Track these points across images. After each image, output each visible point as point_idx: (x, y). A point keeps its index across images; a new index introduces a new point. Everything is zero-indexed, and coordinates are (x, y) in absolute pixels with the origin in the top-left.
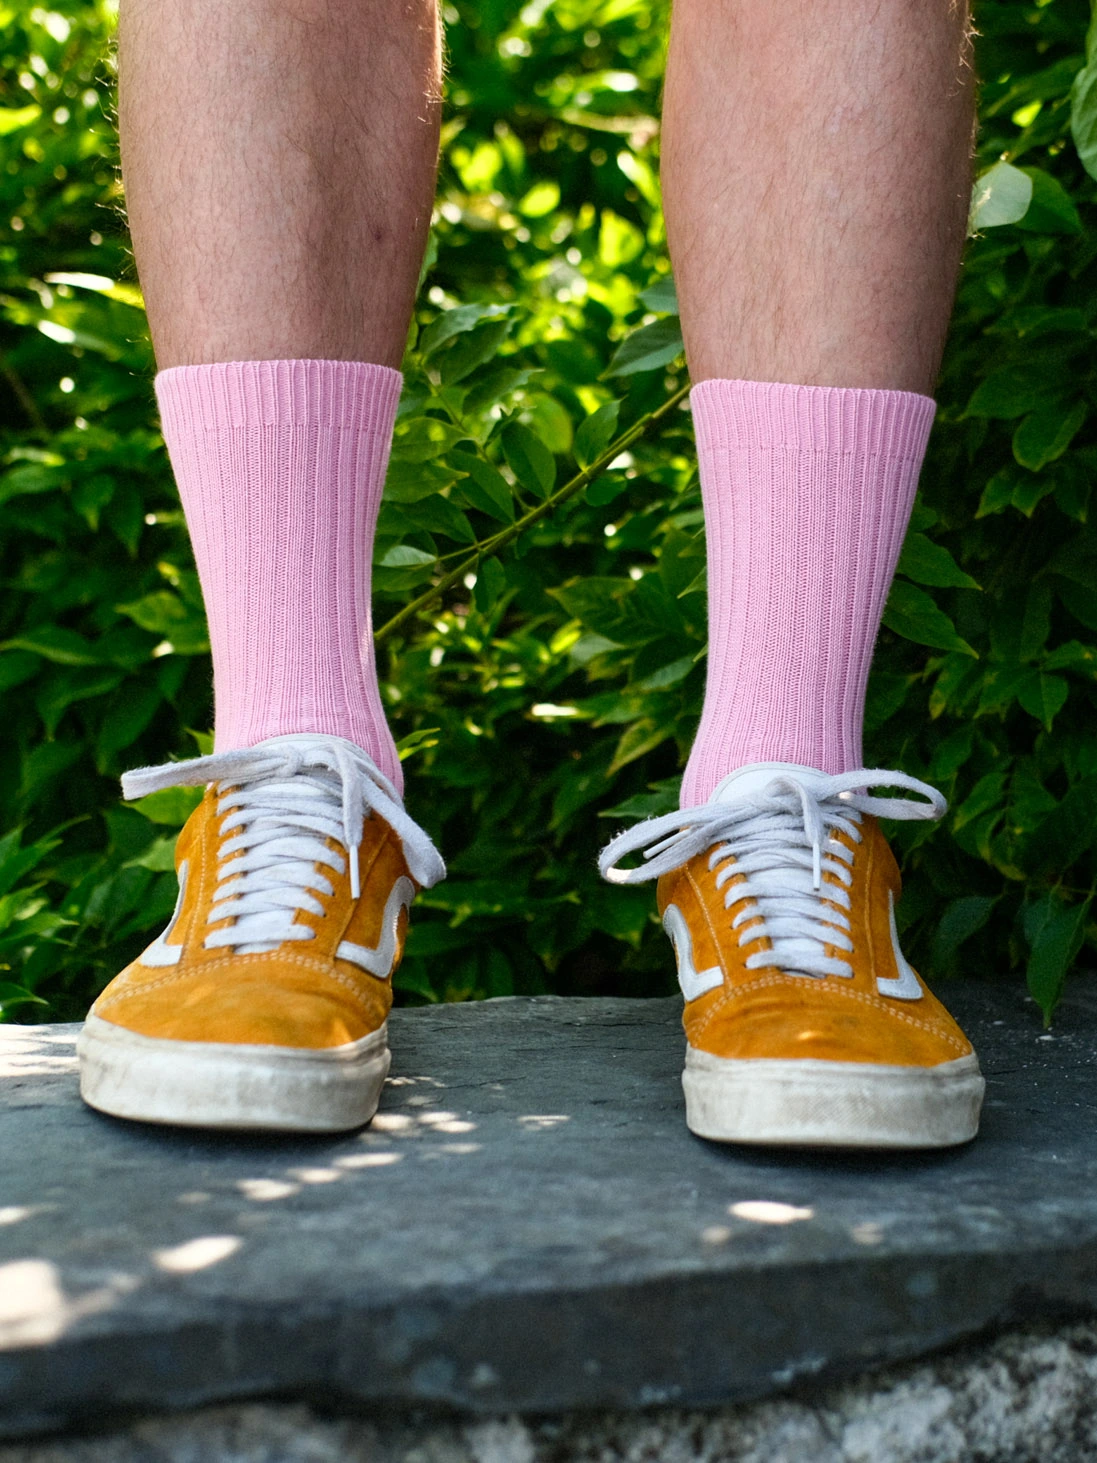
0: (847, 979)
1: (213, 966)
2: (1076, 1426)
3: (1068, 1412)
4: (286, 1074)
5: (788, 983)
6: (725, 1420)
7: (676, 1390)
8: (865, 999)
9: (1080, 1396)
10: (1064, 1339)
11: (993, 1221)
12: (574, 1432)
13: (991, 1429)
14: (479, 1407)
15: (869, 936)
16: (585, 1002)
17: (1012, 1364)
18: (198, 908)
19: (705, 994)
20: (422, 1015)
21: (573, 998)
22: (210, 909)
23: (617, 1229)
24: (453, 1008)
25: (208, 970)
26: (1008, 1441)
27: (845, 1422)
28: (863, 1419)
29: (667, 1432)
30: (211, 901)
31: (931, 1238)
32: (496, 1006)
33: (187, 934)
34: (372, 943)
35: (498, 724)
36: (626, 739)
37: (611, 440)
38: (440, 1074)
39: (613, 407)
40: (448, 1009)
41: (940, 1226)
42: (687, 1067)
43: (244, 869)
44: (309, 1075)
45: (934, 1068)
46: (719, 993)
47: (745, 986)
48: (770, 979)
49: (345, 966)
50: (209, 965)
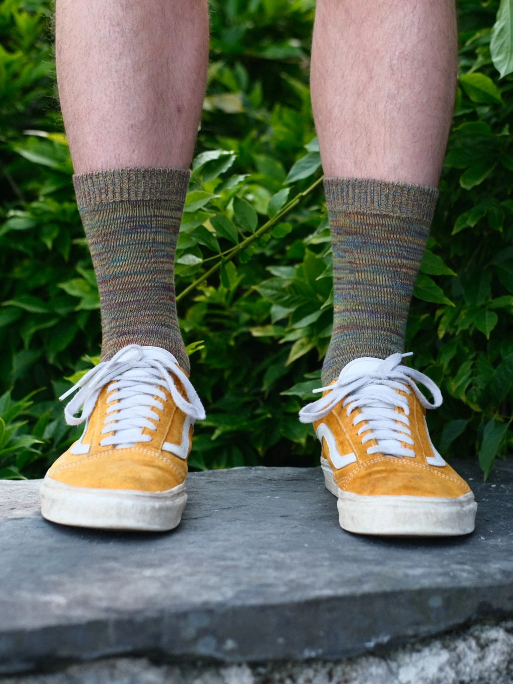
0: (413, 458)
1: (104, 454)
2: (507, 668)
3: (504, 661)
4: (140, 503)
5: (387, 460)
6: (343, 665)
7: (320, 651)
8: (423, 467)
9: (509, 654)
10: (501, 627)
11: (469, 572)
12: (272, 672)
13: (468, 669)
14: (228, 659)
15: (419, 437)
16: (277, 470)
17: (478, 639)
18: (97, 427)
19: (347, 465)
20: (201, 476)
21: (272, 468)
22: (103, 427)
23: (292, 576)
24: (216, 473)
25: (103, 456)
26: (475, 675)
27: (399, 666)
28: (407, 664)
29: (316, 671)
30: (103, 424)
31: (439, 580)
32: (236, 471)
33: (92, 439)
34: (178, 443)
35: (236, 339)
36: (294, 348)
37: (284, 205)
38: (210, 503)
39: (287, 191)
40: (214, 473)
41: (443, 574)
42: (339, 499)
43: (118, 409)
44: (150, 504)
45: (458, 498)
46: (355, 465)
47: (367, 462)
48: (379, 458)
49: (166, 454)
50: (102, 453)
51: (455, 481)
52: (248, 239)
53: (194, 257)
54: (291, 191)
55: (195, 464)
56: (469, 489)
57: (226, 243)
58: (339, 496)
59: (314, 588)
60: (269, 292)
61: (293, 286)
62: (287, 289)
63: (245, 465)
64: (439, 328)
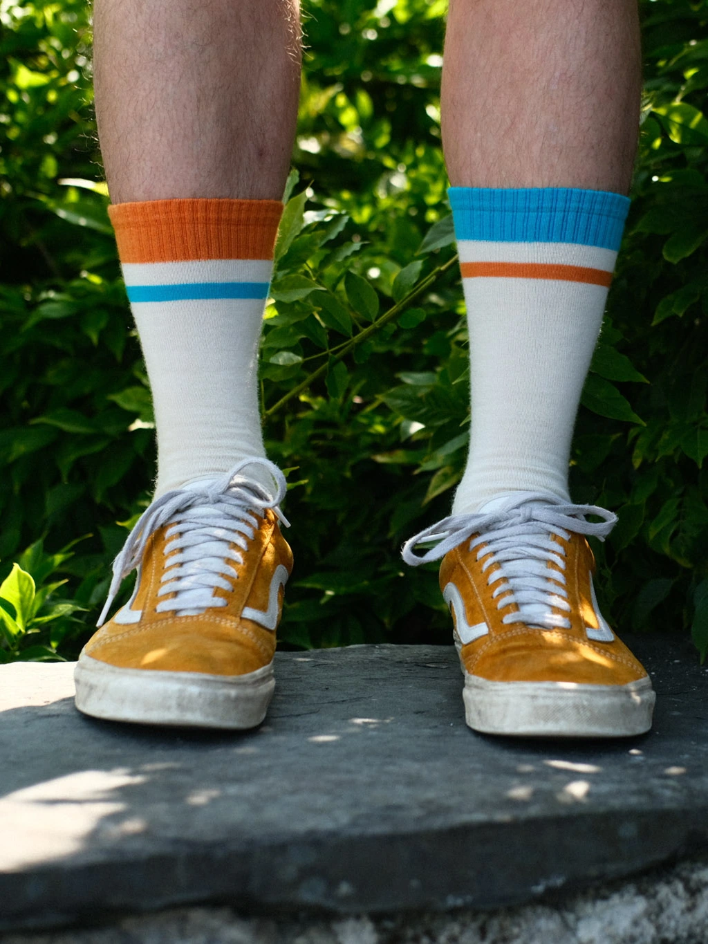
0: (567, 629)
1: (162, 624)
4: (209, 691)
5: (530, 633)
6: (501, 918)
7: (469, 898)
8: (579, 642)
11: (674, 789)
12: (403, 925)
13: (673, 924)
14: (342, 909)
16: (410, 648)
17: (686, 882)
18: (152, 586)
19: (476, 640)
20: (304, 657)
22: (159, 587)
23: (431, 794)
24: (326, 653)
25: (159, 626)
26: (683, 931)
27: (578, 919)
28: (589, 917)
29: (464, 925)
30: (160, 582)
31: (633, 800)
32: (353, 651)
33: (145, 604)
34: (263, 608)
35: (353, 468)
36: (434, 481)
37: (415, 284)
38: (316, 695)
39: (418, 265)
40: (322, 652)
41: (639, 792)
42: (465, 686)
43: (181, 561)
44: (223, 691)
45: (625, 685)
46: (485, 639)
47: (502, 635)
48: (518, 630)
49: (247, 623)
50: (159, 622)
52: (365, 331)
53: (291, 354)
54: (425, 264)
55: (292, 640)
57: (336, 336)
58: (465, 681)
59: (460, 812)
60: (399, 402)
61: (431, 395)
62: (424, 399)
63: (365, 643)
64: (634, 454)
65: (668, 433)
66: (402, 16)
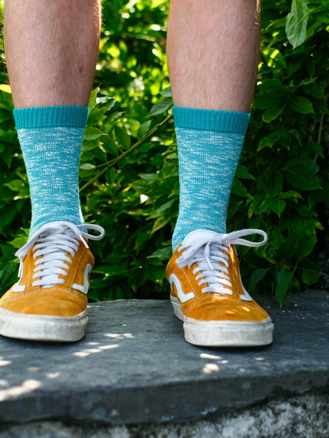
1: (35, 292)
2: (292, 428)
3: (290, 424)
4: (59, 324)
6: (187, 426)
7: (172, 417)
8: (238, 301)
9: (293, 419)
10: (288, 402)
11: (268, 367)
12: (142, 430)
13: (267, 429)
14: (113, 422)
15: (235, 282)
16: (145, 301)
17: (273, 410)
18: (29, 274)
19: (189, 300)
20: (96, 305)
21: (141, 300)
22: (33, 274)
23: (154, 369)
26: (272, 432)
27: (223, 427)
28: (228, 426)
29: (170, 430)
30: (33, 272)
31: (249, 372)
32: (118, 302)
33: (26, 282)
34: (82, 284)
35: (118, 217)
36: (156, 223)
37: (148, 132)
38: (101, 323)
39: (149, 123)
40: (104, 303)
41: (251, 368)
42: (184, 323)
43: (42, 262)
45: (261, 321)
46: (194, 300)
47: (202, 298)
48: (209, 296)
49: (75, 291)
50: (34, 291)
51: (259, 311)
52: (124, 153)
53: (90, 165)
54: (152, 122)
55: (91, 297)
56: (268, 315)
57: (110, 156)
58: (185, 320)
59: (168, 377)
60: (139, 187)
61: (154, 184)
62: (151, 186)
63: (124, 299)
64: (249, 211)
65: (265, 201)
66: (140, 7)
